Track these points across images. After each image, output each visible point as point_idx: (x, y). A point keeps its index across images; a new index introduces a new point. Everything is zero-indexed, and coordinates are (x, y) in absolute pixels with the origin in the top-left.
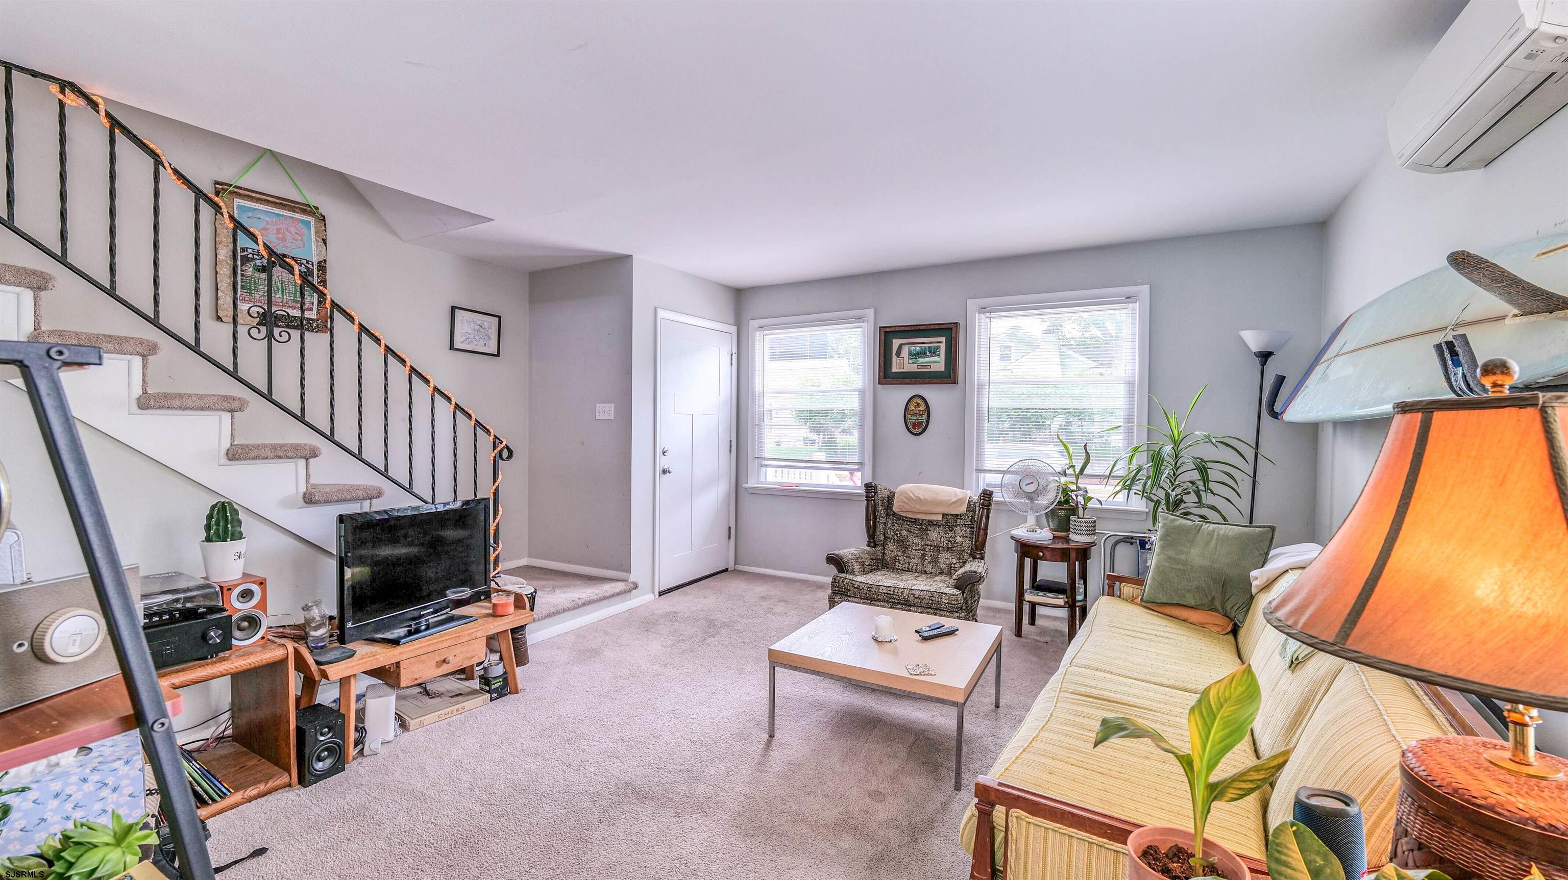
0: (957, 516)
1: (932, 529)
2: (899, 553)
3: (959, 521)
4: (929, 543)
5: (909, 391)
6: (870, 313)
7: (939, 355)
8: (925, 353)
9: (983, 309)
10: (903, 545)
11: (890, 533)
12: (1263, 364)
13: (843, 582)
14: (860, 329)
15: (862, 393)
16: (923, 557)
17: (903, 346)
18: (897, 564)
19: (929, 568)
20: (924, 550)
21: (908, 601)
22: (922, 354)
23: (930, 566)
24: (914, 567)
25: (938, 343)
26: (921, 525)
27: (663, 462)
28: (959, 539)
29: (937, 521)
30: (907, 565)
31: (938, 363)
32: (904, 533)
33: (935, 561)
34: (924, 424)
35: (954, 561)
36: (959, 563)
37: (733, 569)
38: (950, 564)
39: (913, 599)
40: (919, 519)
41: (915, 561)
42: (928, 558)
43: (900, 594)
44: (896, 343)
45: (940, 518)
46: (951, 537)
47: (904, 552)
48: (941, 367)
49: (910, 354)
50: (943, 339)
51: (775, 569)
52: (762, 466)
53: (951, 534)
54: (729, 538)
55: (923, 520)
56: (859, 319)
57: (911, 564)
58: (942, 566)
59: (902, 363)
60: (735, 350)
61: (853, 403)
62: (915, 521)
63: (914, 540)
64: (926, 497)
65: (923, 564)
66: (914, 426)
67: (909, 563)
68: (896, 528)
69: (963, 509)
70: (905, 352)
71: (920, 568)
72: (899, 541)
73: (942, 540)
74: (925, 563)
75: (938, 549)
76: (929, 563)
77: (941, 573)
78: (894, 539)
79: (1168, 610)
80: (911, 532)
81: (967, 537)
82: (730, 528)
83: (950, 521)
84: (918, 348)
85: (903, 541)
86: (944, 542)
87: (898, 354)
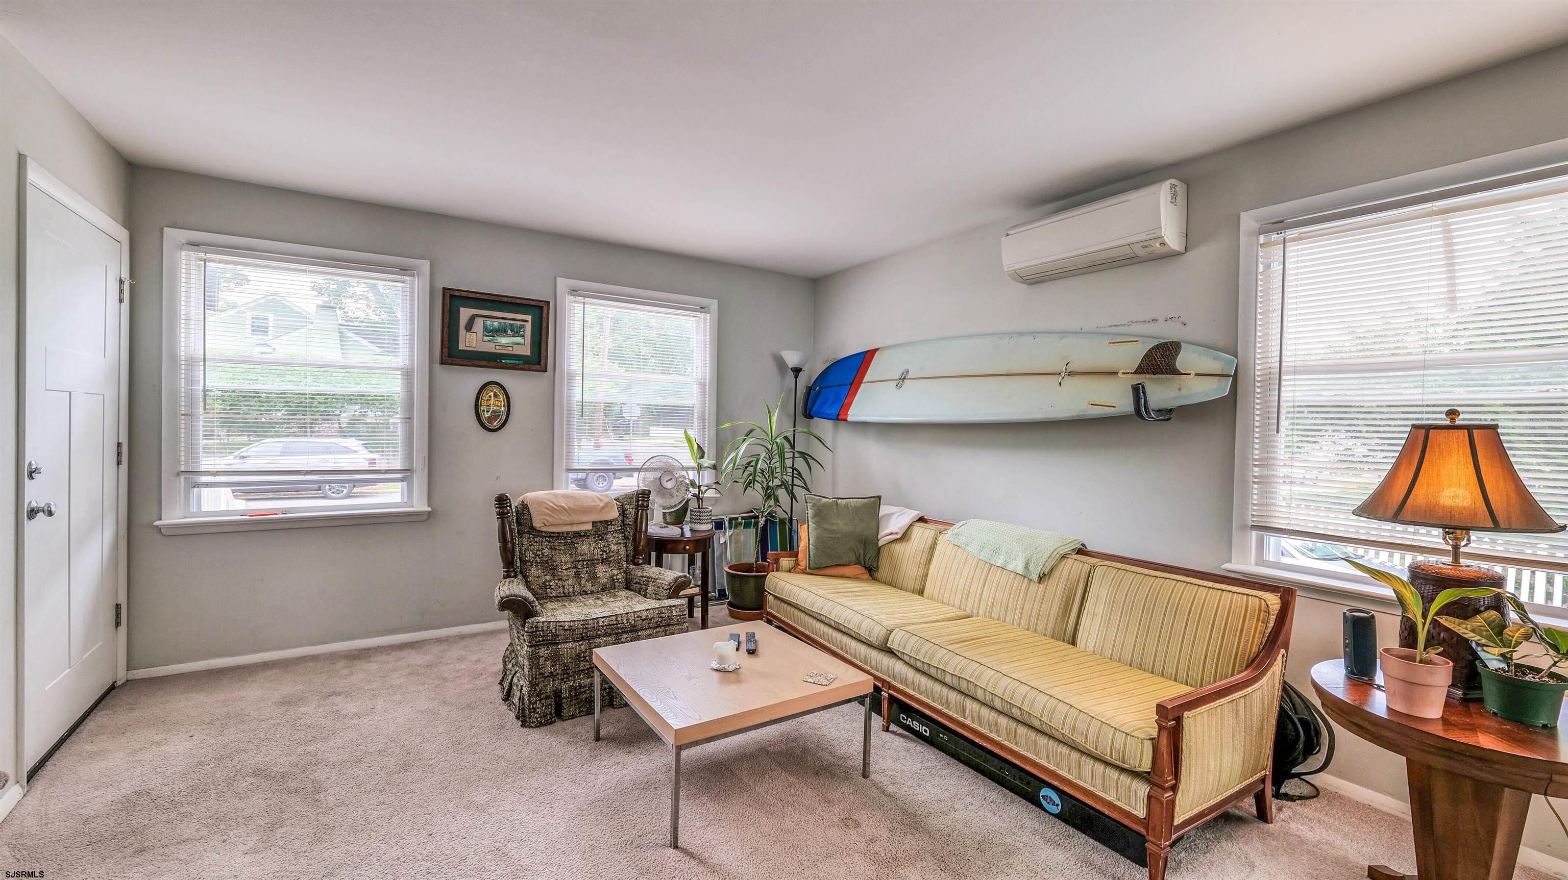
0: (607, 523)
1: (579, 541)
2: (548, 578)
3: (609, 527)
4: (580, 558)
5: (481, 377)
6: (425, 265)
7: (523, 336)
8: (505, 332)
9: (574, 292)
10: (550, 566)
11: (529, 556)
12: (796, 377)
13: (548, 627)
14: (401, 284)
15: (408, 374)
16: (577, 575)
17: (476, 319)
18: (549, 591)
19: (589, 587)
20: (576, 567)
21: (635, 626)
22: (502, 331)
23: (589, 585)
24: (571, 590)
25: (523, 321)
26: (565, 538)
27: (34, 494)
28: (614, 548)
29: (586, 532)
30: (561, 590)
31: (521, 345)
32: (547, 552)
33: (593, 577)
34: (504, 417)
35: (615, 572)
36: (621, 573)
37: (124, 680)
38: (612, 577)
39: (640, 622)
40: (563, 533)
41: (570, 582)
42: (585, 576)
43: (625, 621)
44: (465, 313)
45: (589, 527)
46: (604, 546)
47: (553, 575)
48: (526, 351)
49: (485, 329)
50: (529, 318)
51: (233, 655)
52: (198, 485)
53: (602, 544)
54: (118, 624)
55: (568, 533)
56: (404, 270)
57: (567, 587)
58: (604, 580)
59: (470, 341)
60: (125, 275)
61: (394, 386)
62: (559, 535)
63: (563, 559)
64: (571, 505)
65: (580, 584)
66: (490, 419)
67: (563, 587)
68: (536, 547)
69: (614, 514)
70: (479, 325)
71: (577, 589)
72: (542, 563)
73: (596, 552)
74: (583, 582)
75: (592, 562)
76: (587, 581)
77: (604, 589)
78: (536, 562)
79: (828, 572)
80: (556, 549)
81: (620, 543)
82: (118, 607)
83: (600, 529)
84: (496, 324)
85: (547, 562)
86: (598, 554)
87: (469, 327)
